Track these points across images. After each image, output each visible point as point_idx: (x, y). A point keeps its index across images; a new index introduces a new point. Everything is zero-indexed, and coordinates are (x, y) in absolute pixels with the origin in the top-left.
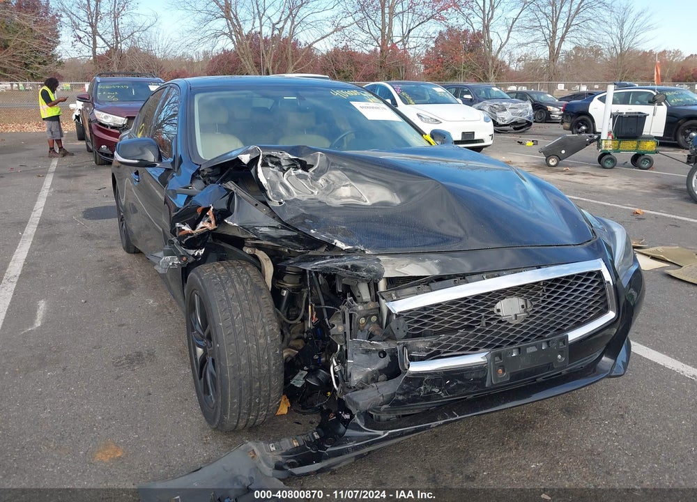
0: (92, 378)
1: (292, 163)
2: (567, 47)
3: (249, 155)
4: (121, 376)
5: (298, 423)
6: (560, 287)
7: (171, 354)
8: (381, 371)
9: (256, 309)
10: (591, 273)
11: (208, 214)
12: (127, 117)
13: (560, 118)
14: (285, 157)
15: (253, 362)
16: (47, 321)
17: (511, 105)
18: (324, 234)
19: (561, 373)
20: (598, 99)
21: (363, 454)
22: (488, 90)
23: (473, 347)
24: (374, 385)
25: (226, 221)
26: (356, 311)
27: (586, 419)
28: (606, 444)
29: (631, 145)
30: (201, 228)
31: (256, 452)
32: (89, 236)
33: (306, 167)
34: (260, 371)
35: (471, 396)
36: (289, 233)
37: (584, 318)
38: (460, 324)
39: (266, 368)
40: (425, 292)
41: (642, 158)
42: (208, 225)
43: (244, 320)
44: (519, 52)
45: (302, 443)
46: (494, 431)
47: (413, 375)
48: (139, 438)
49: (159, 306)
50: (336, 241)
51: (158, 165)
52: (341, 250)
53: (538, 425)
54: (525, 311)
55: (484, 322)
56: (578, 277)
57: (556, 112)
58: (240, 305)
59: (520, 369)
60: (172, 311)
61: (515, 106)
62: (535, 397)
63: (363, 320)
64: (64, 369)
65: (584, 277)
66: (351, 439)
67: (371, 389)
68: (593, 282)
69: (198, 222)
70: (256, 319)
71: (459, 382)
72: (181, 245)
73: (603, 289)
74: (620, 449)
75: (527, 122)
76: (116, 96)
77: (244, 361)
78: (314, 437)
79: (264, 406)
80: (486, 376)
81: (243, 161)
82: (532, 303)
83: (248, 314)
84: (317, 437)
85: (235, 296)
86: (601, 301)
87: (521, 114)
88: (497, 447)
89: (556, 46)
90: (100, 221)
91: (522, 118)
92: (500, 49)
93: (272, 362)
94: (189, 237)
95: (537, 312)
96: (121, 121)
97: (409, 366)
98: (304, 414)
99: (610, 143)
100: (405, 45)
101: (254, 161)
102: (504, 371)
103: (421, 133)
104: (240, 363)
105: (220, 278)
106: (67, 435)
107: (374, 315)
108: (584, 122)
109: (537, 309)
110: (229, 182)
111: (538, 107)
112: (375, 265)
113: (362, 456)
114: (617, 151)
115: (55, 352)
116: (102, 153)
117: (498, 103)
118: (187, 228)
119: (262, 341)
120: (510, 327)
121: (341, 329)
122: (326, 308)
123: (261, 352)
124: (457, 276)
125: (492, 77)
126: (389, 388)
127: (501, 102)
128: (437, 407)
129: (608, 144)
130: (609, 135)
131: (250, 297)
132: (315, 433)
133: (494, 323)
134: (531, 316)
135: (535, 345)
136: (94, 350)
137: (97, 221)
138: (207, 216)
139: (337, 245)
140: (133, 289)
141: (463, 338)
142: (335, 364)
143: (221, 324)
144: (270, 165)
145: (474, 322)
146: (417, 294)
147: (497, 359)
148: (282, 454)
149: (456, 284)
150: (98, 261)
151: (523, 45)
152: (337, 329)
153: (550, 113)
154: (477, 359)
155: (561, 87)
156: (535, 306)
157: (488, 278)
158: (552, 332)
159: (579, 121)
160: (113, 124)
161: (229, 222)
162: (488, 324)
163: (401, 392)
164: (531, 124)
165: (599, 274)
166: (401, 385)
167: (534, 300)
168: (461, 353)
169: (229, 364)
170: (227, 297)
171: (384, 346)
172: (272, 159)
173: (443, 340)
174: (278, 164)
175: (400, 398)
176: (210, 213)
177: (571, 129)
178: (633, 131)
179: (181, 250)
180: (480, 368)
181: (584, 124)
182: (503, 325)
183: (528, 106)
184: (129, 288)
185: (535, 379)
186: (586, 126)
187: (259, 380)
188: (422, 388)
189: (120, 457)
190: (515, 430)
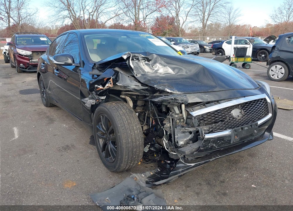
0: (50, 156)
1: (144, 59)
2: (209, 23)
3: (126, 56)
4: (63, 155)
5: (146, 167)
6: (257, 103)
7: (81, 145)
8: (190, 140)
9: (132, 119)
10: (262, 99)
11: (110, 80)
12: (32, 51)
13: (209, 51)
14: (141, 56)
15: (133, 140)
16: (20, 136)
17: (191, 45)
18: (160, 87)
19: (252, 139)
20: (226, 42)
21: (181, 175)
22: (180, 40)
23: (225, 128)
24: (189, 145)
25: (117, 83)
26: (175, 117)
27: (259, 158)
28: (269, 166)
29: (242, 59)
30: (107, 87)
31: (137, 178)
32: (26, 101)
33: (149, 60)
34: (136, 144)
35: (222, 149)
36: (144, 88)
37: (261, 116)
38: (219, 120)
39: (138, 143)
40: (204, 108)
41: (246, 64)
42: (110, 85)
43: (129, 124)
44: (190, 25)
45: (154, 173)
46: (225, 165)
47: (207, 139)
48: (80, 178)
49: (69, 127)
50: (166, 89)
51: (73, 64)
52: (168, 93)
53: (241, 161)
54: (241, 114)
55: (228, 118)
56: (258, 100)
57: (208, 48)
58: (126, 118)
59: (243, 136)
60: (75, 129)
61: (192, 46)
62: (243, 149)
63: (178, 121)
64: (36, 154)
65: (260, 101)
66: (180, 168)
67: (187, 147)
68: (263, 102)
69: (106, 84)
70: (133, 123)
71: (222, 142)
72: (97, 94)
73: (267, 105)
74: (274, 167)
75: (197, 52)
76: (25, 43)
77: (130, 140)
78: (158, 171)
79: (137, 159)
80: (231, 139)
81: (124, 58)
82: (244, 111)
83: (129, 121)
84: (159, 170)
85: (123, 114)
86: (266, 110)
87: (195, 49)
88: (228, 170)
89: (205, 23)
90: (29, 95)
91: (195, 51)
92: (183, 23)
93: (140, 140)
94: (101, 91)
95: (246, 114)
96: (29, 53)
97: (205, 136)
98: (147, 164)
99: (234, 59)
100: (144, 22)
101: (128, 58)
102: (237, 137)
103: (177, 51)
104: (128, 141)
105: (115, 107)
106: (48, 179)
107: (182, 119)
108: (221, 52)
109: (246, 113)
110: (116, 68)
111: (201, 46)
112: (185, 97)
113: (181, 176)
114: (237, 62)
115: (29, 147)
116: (21, 67)
117: (186, 45)
118: (101, 87)
119: (136, 132)
120: (237, 120)
121: (168, 125)
122: (159, 118)
123: (136, 136)
124: (215, 101)
125: (180, 35)
126: (196, 146)
127: (187, 45)
128: (210, 154)
129: (233, 59)
130: (233, 56)
131: (129, 114)
132: (158, 169)
133: (231, 119)
134: (244, 116)
135: (247, 127)
136: (47, 146)
137: (27, 95)
138: (110, 81)
139: (167, 91)
140: (55, 121)
141: (221, 125)
142: (165, 140)
143: (119, 125)
144: (135, 60)
145: (224, 119)
146: (201, 109)
147: (235, 132)
148: (147, 178)
149: (215, 104)
150: (34, 111)
151: (192, 22)
152: (167, 125)
153: (205, 49)
154: (227, 132)
155: (208, 38)
156: (245, 112)
157: (227, 101)
158: (251, 122)
159: (219, 51)
160: (25, 55)
161: (118, 84)
162: (229, 119)
163: (202, 146)
164: (199, 53)
165: (265, 99)
166: (203, 143)
167: (244, 109)
168: (220, 131)
169: (124, 141)
170: (120, 114)
171: (191, 129)
172: (136, 57)
173: (214, 126)
174: (138, 59)
175: (202, 149)
176: (111, 80)
177: (215, 55)
178: (243, 54)
179: (97, 97)
180: (229, 136)
181: (220, 53)
182: (234, 119)
183: (197, 46)
184: (52, 121)
185: (244, 142)
186: (222, 53)
187: (136, 148)
188: (210, 144)
189: (76, 185)
190: (233, 163)
